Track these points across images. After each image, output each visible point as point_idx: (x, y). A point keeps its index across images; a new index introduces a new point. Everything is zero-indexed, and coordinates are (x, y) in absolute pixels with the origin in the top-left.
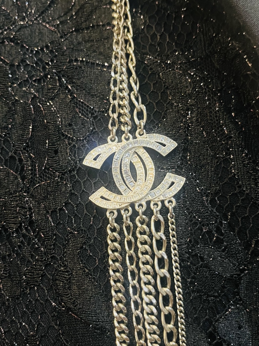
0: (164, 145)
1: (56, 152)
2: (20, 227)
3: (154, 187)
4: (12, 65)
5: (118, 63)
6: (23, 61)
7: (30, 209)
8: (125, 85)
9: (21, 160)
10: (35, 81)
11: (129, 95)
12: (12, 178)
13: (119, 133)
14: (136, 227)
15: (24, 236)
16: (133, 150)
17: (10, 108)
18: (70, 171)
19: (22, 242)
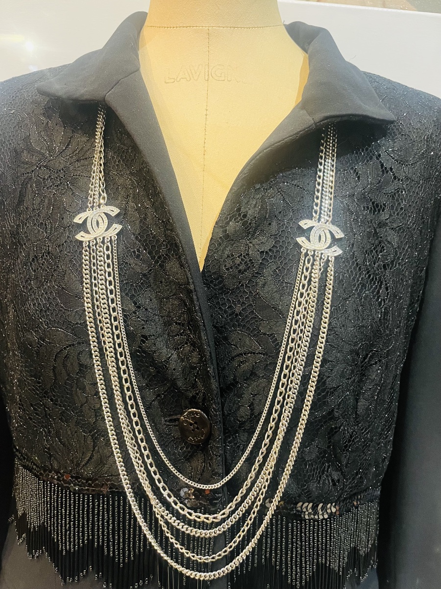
0: (113, 211)
1: (63, 219)
2: (43, 255)
3: (106, 230)
4: (44, 179)
5: (94, 175)
6: (50, 177)
7: (49, 246)
8: (97, 185)
9: (46, 224)
10: (55, 186)
11: (99, 182)
12: (41, 232)
13: (92, 207)
14: (97, 249)
15: (45, 259)
16: (98, 214)
17: (42, 200)
18: (68, 227)
19: (44, 262)
